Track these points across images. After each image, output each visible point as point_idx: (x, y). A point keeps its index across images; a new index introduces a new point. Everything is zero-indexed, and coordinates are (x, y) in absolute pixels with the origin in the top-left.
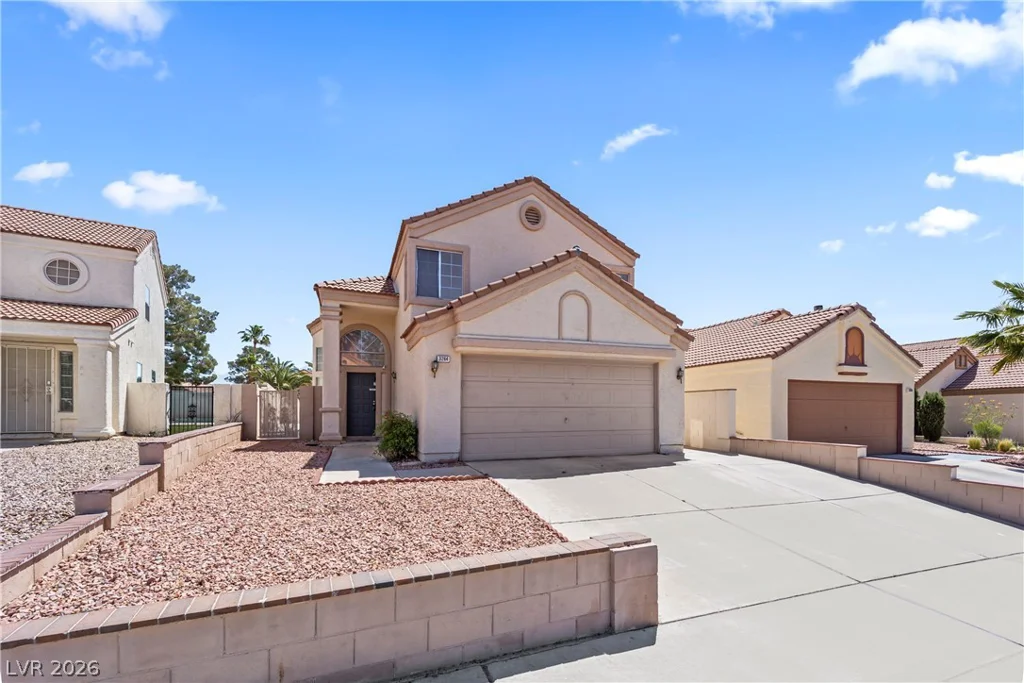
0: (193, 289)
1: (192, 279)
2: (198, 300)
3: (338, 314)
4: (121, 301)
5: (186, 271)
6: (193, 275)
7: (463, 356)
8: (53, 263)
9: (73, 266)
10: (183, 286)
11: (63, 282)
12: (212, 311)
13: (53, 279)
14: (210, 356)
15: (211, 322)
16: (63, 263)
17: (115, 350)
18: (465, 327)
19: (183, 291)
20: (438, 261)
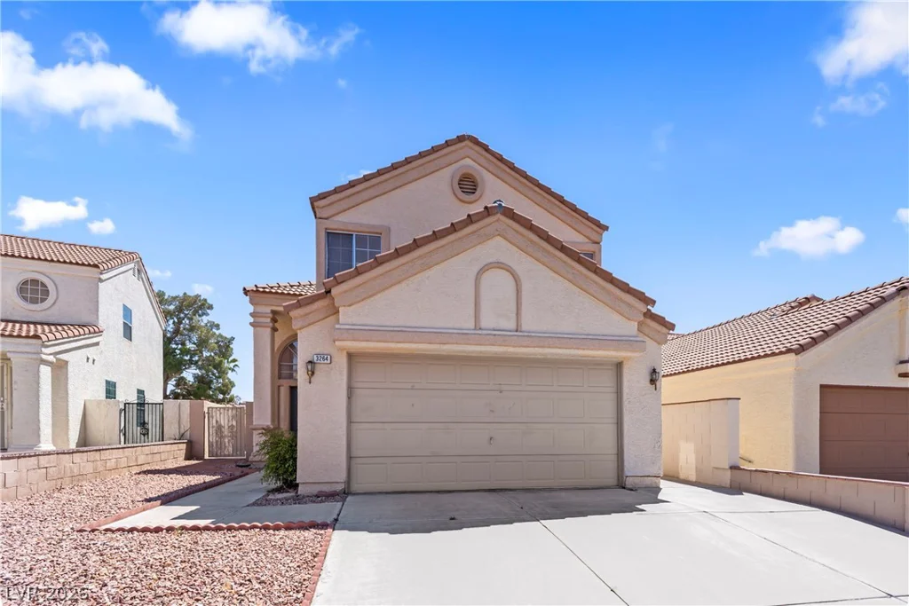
0: (212, 316)
1: (211, 307)
2: (218, 326)
3: (269, 320)
4: (85, 319)
5: (205, 300)
6: (211, 303)
7: (351, 356)
8: (25, 283)
9: (43, 285)
10: (203, 314)
11: (34, 301)
12: (229, 337)
13: (25, 299)
14: (228, 378)
15: (228, 346)
16: (34, 282)
17: (60, 368)
18: (348, 316)
19: (205, 319)
20: (352, 247)
